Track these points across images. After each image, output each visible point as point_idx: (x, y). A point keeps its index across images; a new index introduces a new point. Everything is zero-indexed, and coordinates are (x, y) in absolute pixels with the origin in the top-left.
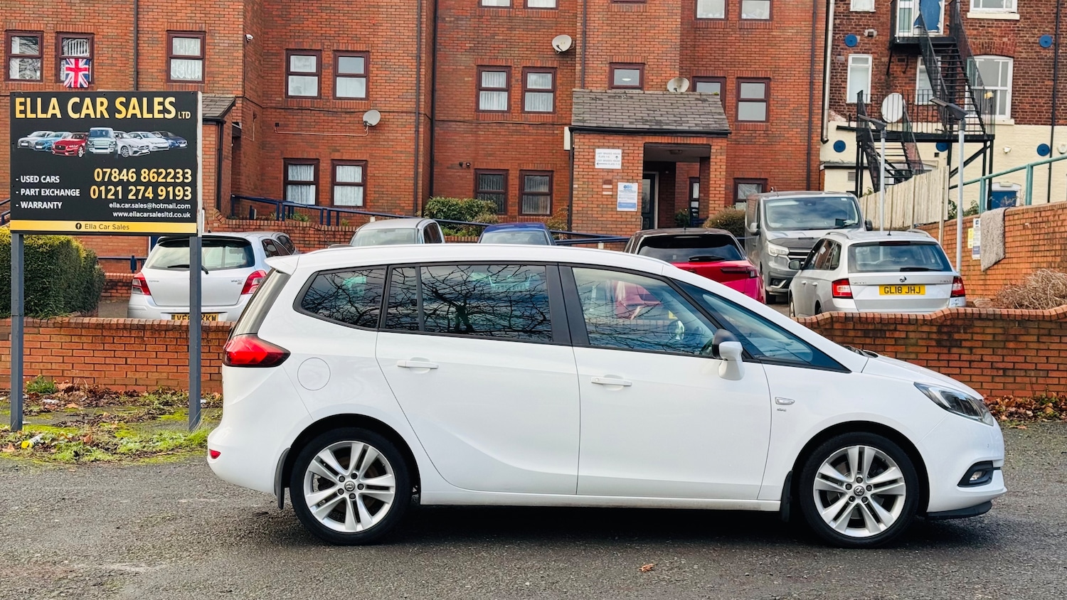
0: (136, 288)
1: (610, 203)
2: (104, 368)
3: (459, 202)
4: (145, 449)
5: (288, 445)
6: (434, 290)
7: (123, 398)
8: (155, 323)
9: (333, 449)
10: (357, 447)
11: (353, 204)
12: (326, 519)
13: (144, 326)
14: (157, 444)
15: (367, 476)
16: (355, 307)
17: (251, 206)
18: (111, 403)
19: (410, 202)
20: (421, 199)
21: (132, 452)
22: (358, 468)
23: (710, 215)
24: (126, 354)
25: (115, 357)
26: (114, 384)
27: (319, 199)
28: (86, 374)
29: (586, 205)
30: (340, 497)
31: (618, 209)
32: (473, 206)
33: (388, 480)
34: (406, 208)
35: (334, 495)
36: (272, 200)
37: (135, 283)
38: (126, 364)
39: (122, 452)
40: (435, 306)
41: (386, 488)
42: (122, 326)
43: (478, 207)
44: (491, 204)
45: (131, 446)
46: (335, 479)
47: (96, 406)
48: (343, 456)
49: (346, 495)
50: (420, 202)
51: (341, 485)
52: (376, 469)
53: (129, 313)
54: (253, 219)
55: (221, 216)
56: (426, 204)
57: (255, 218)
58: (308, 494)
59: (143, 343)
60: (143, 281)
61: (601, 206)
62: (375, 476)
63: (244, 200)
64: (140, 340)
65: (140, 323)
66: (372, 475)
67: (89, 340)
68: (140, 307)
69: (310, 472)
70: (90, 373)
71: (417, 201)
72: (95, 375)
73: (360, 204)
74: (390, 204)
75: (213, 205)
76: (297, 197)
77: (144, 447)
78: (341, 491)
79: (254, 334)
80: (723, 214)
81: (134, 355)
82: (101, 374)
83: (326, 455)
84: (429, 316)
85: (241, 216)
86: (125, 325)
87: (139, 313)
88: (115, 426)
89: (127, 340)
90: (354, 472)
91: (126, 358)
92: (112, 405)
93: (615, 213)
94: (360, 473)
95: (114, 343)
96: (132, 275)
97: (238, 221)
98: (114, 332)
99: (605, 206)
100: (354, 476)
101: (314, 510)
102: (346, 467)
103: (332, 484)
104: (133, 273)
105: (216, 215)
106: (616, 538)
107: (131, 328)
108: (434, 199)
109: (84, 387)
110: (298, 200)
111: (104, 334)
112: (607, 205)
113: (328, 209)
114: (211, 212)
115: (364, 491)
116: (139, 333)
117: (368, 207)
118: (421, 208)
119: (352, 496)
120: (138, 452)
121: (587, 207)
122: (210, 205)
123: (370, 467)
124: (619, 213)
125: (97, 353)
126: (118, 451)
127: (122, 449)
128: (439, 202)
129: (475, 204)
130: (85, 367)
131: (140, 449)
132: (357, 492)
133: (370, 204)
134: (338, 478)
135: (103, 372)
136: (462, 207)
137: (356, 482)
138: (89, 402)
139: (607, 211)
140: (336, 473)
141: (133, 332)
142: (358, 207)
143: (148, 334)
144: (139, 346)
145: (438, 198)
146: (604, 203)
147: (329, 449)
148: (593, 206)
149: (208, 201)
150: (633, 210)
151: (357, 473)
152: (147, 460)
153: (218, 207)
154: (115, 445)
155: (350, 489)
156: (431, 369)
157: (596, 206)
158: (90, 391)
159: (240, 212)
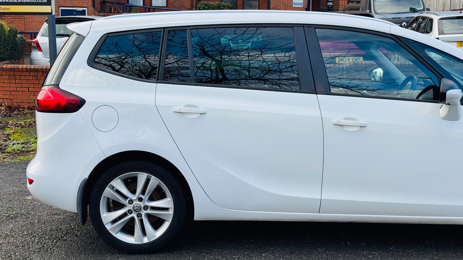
0: (34, 47)
1: (289, 3)
2: (16, 93)
3: (214, 3)
4: (23, 149)
5: (86, 175)
6: (202, 48)
7: (26, 111)
8: (44, 68)
9: (123, 179)
10: (142, 177)
11: (162, 6)
12: (119, 233)
13: (37, 69)
14: (32, 145)
15: (151, 199)
16: (148, 62)
17: (110, 6)
18: (19, 114)
19: (189, 4)
20: (195, 3)
21: (15, 152)
22: (143, 192)
23: (340, 8)
24: (28, 85)
25: (22, 87)
26: (23, 103)
27: (144, 3)
28: (7, 97)
29: (277, 4)
30: (130, 216)
31: (293, 6)
32: (220, 5)
33: (167, 202)
34: (187, 7)
35: (125, 215)
36: (121, 3)
37: (33, 45)
38: (29, 91)
39: (9, 151)
40: (202, 61)
41: (166, 209)
42: (25, 70)
43: (223, 6)
44: (229, 4)
45: (15, 147)
46: (126, 202)
47: (9, 116)
48: (131, 184)
49: (134, 215)
50: (194, 4)
51: (130, 207)
52: (158, 194)
53: (31, 62)
54: (111, 13)
55: (95, 11)
56: (198, 5)
57: (112, 12)
58: (104, 214)
59: (37, 79)
60: (37, 43)
61: (285, 4)
62: (158, 199)
63: (107, 3)
64: (36, 77)
65: (35, 68)
66: (155, 198)
67: (7, 77)
68: (37, 58)
69: (105, 197)
70: (9, 96)
71: (193, 3)
72: (12, 97)
73: (165, 5)
74: (179, 5)
75: (91, 5)
76: (134, 2)
77: (24, 147)
78: (130, 211)
79: (57, 85)
80: (347, 7)
81: (33, 86)
82: (15, 97)
83: (118, 183)
84: (199, 68)
85: (106, 11)
86: (26, 69)
87: (36, 62)
88: (13, 131)
89: (28, 78)
90: (141, 196)
91: (28, 88)
92: (18, 115)
93: (292, 8)
94: (145, 197)
95: (21, 79)
96: (31, 40)
97: (103, 14)
98: (20, 73)
99: (287, 4)
100: (140, 199)
101: (109, 227)
102: (134, 192)
103: (122, 206)
104: (31, 39)
105: (93, 11)
106: (349, 243)
107: (30, 70)
108: (201, 2)
109: (5, 105)
110: (135, 4)
111: (15, 74)
112: (288, 4)
113: (148, 7)
114: (90, 9)
115: (149, 211)
116: (34, 73)
117: (169, 7)
118: (195, 7)
119: (139, 215)
120: (19, 151)
121: (278, 5)
122: (90, 5)
123: (153, 192)
124: (293, 8)
125: (12, 85)
126: (6, 151)
127: (9, 149)
128: (203, 4)
129: (221, 5)
130: (6, 93)
131: (20, 149)
132: (143, 212)
133: (170, 5)
134: (127, 201)
135: (16, 96)
136: (215, 6)
137: (141, 204)
138: (5, 113)
139: (288, 7)
140: (125, 197)
141: (32, 73)
142: (164, 7)
143: (40, 74)
144: (35, 81)
145: (203, 2)
146: (286, 3)
147: (120, 178)
148: (281, 4)
149: (88, 3)
150: (301, 6)
151: (143, 197)
152: (22, 158)
153: (94, 6)
154: (6, 146)
155: (138, 210)
156: (201, 114)
157: (282, 4)
158: (8, 107)
159: (106, 9)
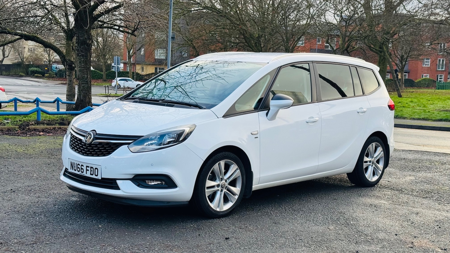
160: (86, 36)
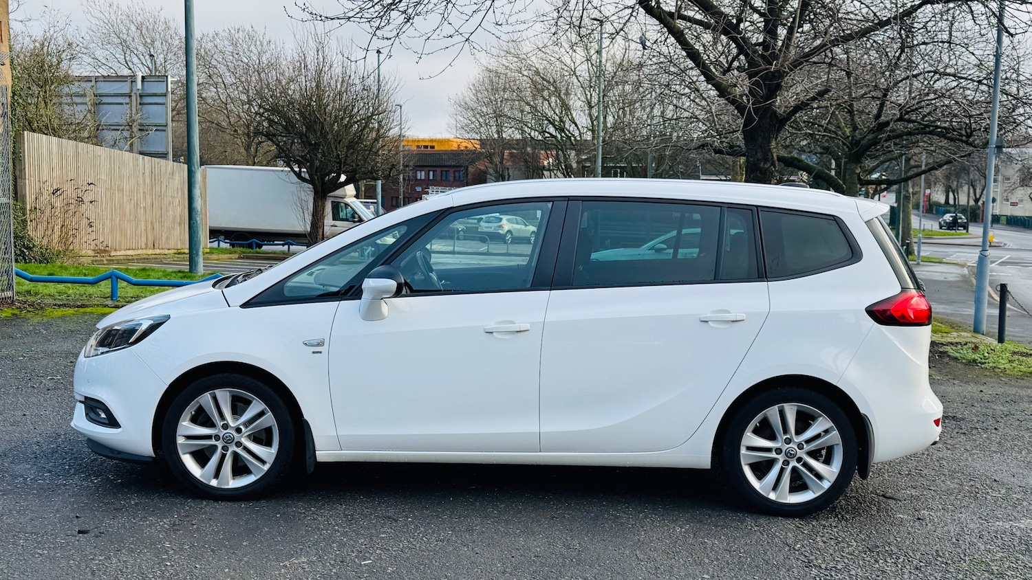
160: (759, 155)
